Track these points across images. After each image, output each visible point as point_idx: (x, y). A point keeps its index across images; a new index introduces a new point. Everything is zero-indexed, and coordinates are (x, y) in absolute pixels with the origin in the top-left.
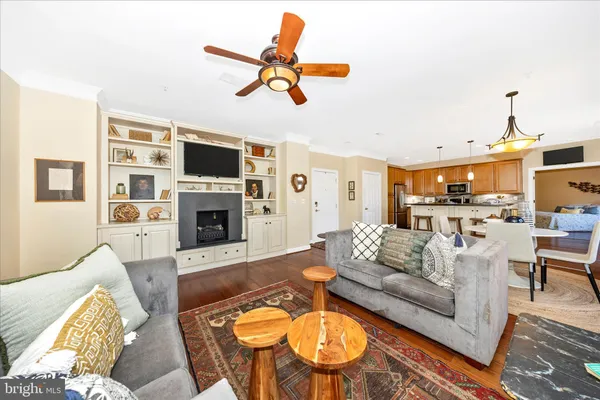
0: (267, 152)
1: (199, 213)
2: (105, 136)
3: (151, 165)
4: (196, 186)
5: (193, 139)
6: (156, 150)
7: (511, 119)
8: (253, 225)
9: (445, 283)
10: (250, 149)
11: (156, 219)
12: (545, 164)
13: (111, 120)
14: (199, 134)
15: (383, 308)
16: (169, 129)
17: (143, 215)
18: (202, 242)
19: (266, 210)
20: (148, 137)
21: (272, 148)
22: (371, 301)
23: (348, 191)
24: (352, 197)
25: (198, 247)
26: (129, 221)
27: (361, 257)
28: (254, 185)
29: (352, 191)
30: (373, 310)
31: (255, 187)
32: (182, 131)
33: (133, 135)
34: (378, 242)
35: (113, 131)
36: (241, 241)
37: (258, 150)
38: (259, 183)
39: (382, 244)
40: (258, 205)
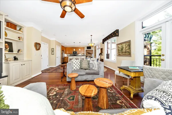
0: (18, 28)
7: (91, 40)
9: (96, 69)
12: (87, 49)
15: (86, 78)
22: (83, 78)
23: (51, 51)
24: (53, 53)
27: (76, 69)
29: (52, 51)
30: (83, 80)
34: (79, 64)
38: (10, 44)
39: (80, 64)
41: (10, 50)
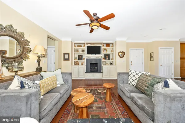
1: (90, 64)
2: (73, 47)
3: (82, 52)
4: (90, 57)
5: (89, 45)
6: (82, 49)
8: (105, 68)
10: (105, 45)
11: (83, 65)
13: (74, 43)
14: (90, 43)
16: (84, 44)
17: (80, 64)
18: (91, 71)
19: (111, 64)
20: (81, 46)
21: (112, 44)
23: (150, 57)
24: (152, 60)
25: (90, 72)
26: (77, 65)
27: (131, 84)
28: (107, 56)
30: (128, 105)
31: (107, 57)
32: (87, 43)
33: (78, 46)
35: (75, 46)
36: (101, 72)
37: (108, 45)
38: (109, 55)
40: (108, 62)
41: (109, 59)
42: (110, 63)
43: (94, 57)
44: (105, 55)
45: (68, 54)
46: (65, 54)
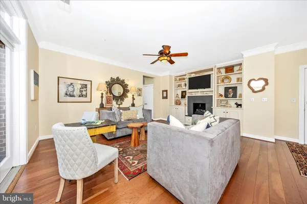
1: (194, 104)
2: (174, 82)
4: (194, 93)
5: (193, 75)
10: (223, 71)
13: (175, 77)
14: (195, 72)
19: (239, 105)
20: (183, 79)
21: (240, 65)
26: (178, 105)
28: (231, 90)
31: (231, 92)
32: (190, 74)
33: (180, 80)
35: (176, 80)
37: (229, 69)
40: (232, 102)
41: (235, 96)
42: (236, 104)
43: (199, 92)
44: (227, 89)
45: (166, 91)
46: (163, 91)
